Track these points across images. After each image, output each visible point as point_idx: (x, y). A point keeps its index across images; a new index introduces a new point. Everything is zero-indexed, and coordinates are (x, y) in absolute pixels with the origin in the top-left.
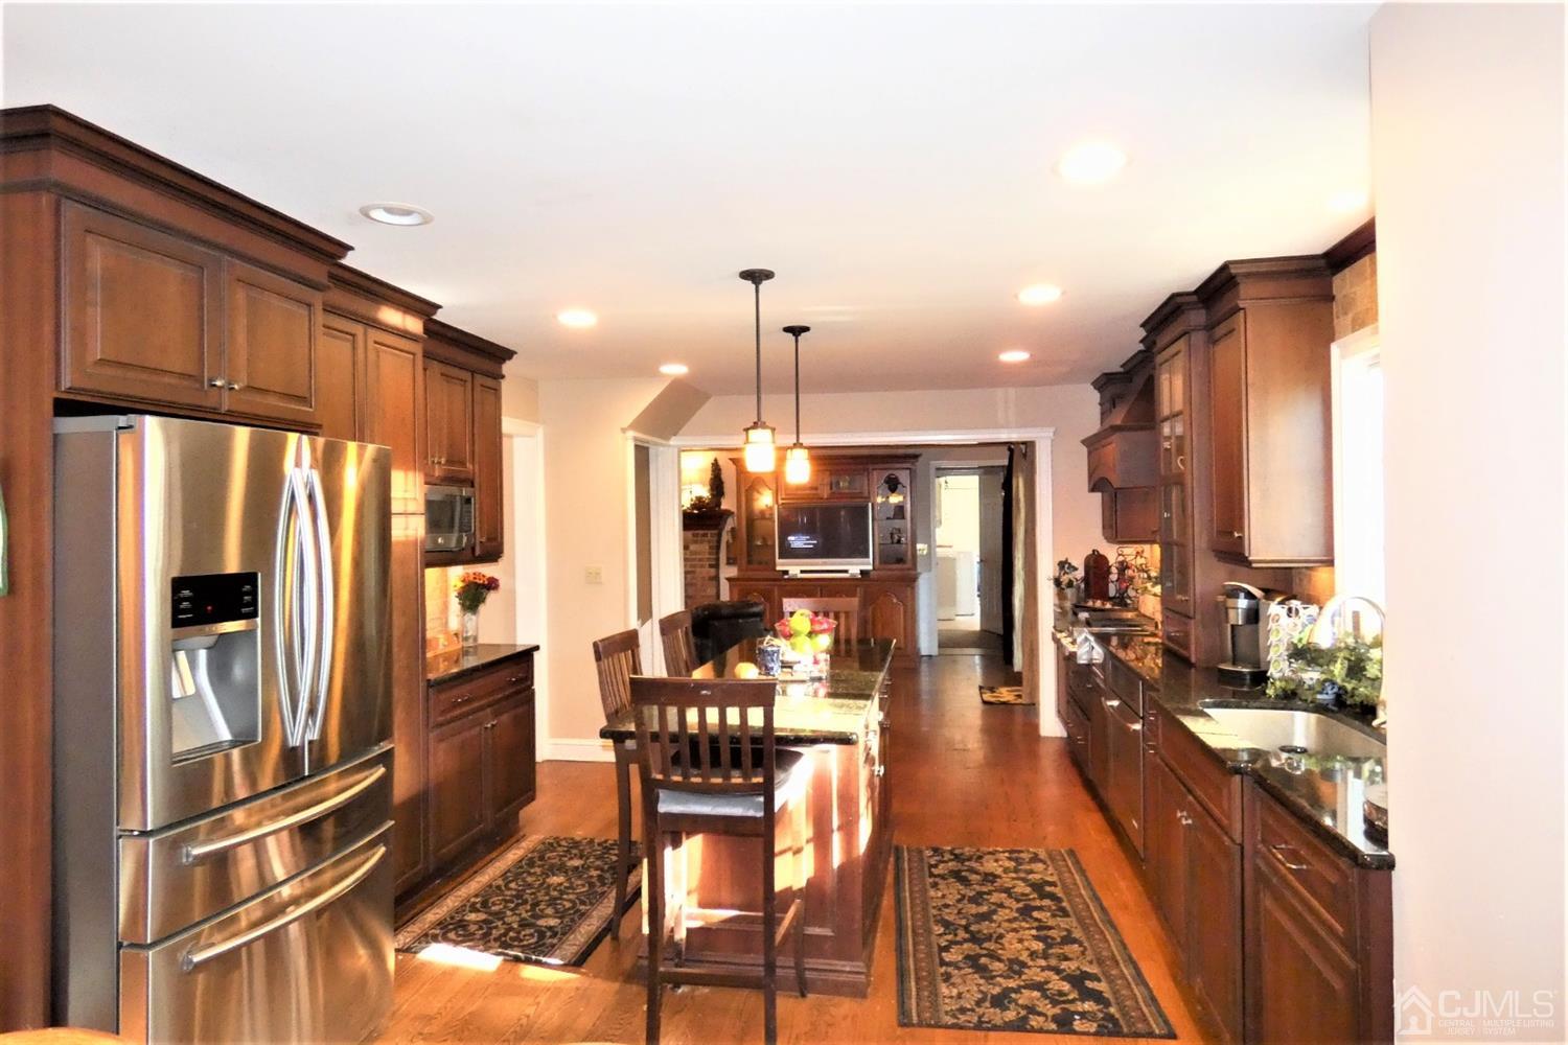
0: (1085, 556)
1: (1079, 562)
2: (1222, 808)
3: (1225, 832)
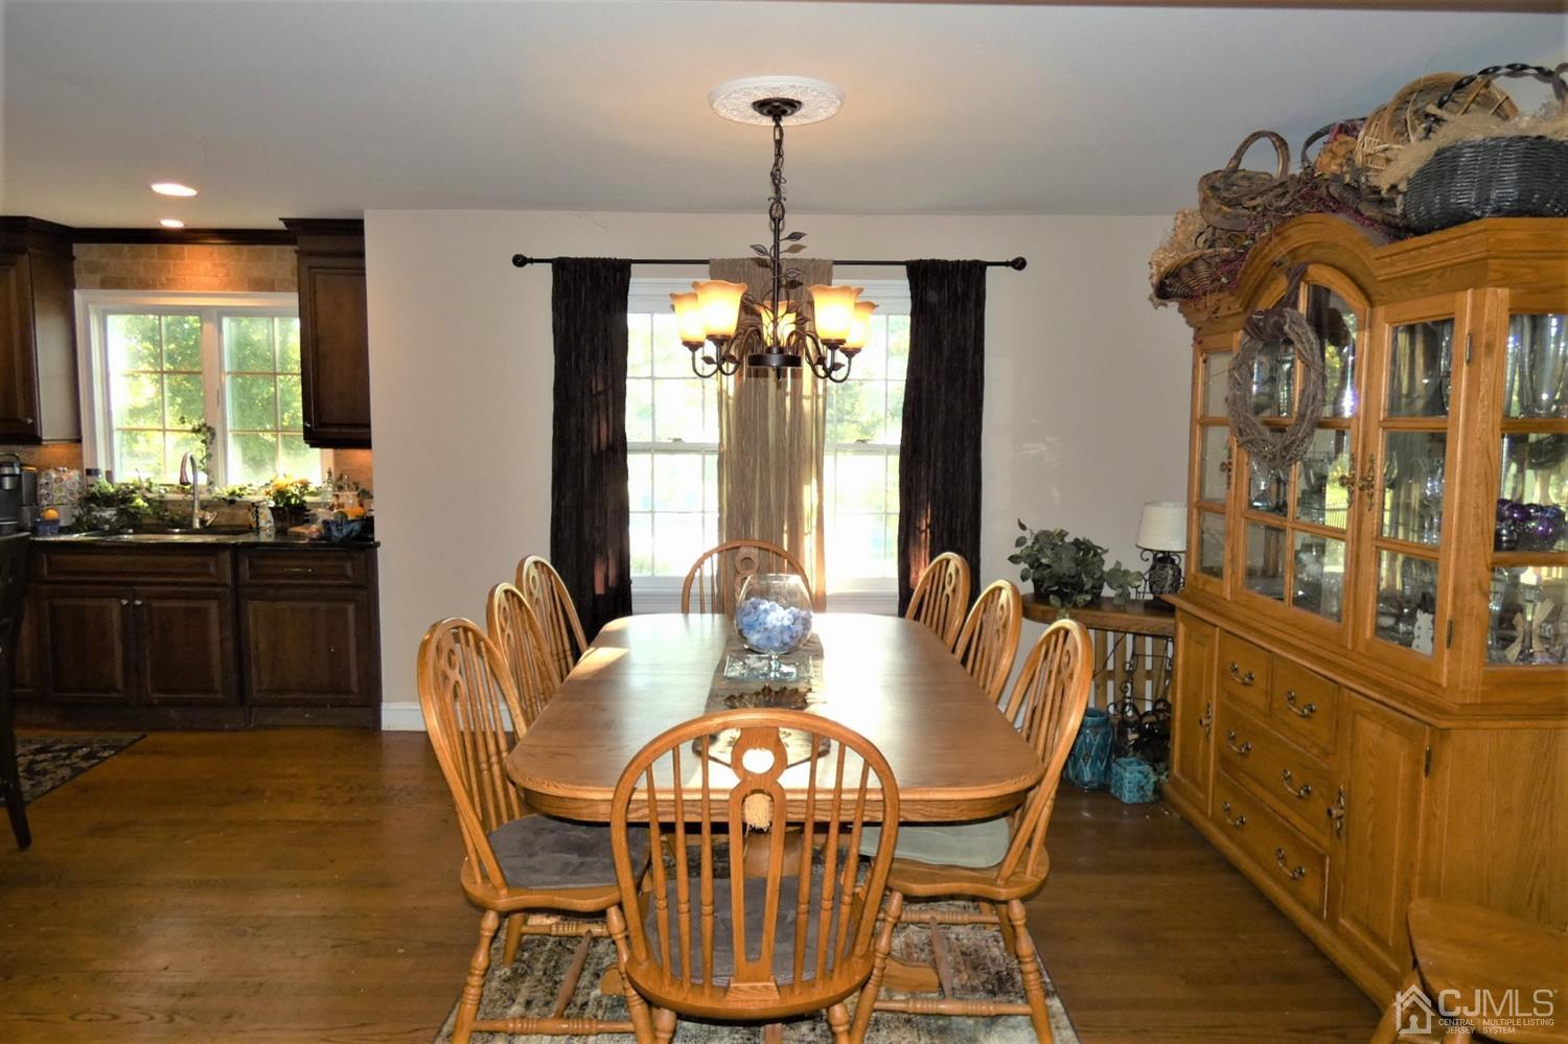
2: (210, 575)
3: (215, 585)
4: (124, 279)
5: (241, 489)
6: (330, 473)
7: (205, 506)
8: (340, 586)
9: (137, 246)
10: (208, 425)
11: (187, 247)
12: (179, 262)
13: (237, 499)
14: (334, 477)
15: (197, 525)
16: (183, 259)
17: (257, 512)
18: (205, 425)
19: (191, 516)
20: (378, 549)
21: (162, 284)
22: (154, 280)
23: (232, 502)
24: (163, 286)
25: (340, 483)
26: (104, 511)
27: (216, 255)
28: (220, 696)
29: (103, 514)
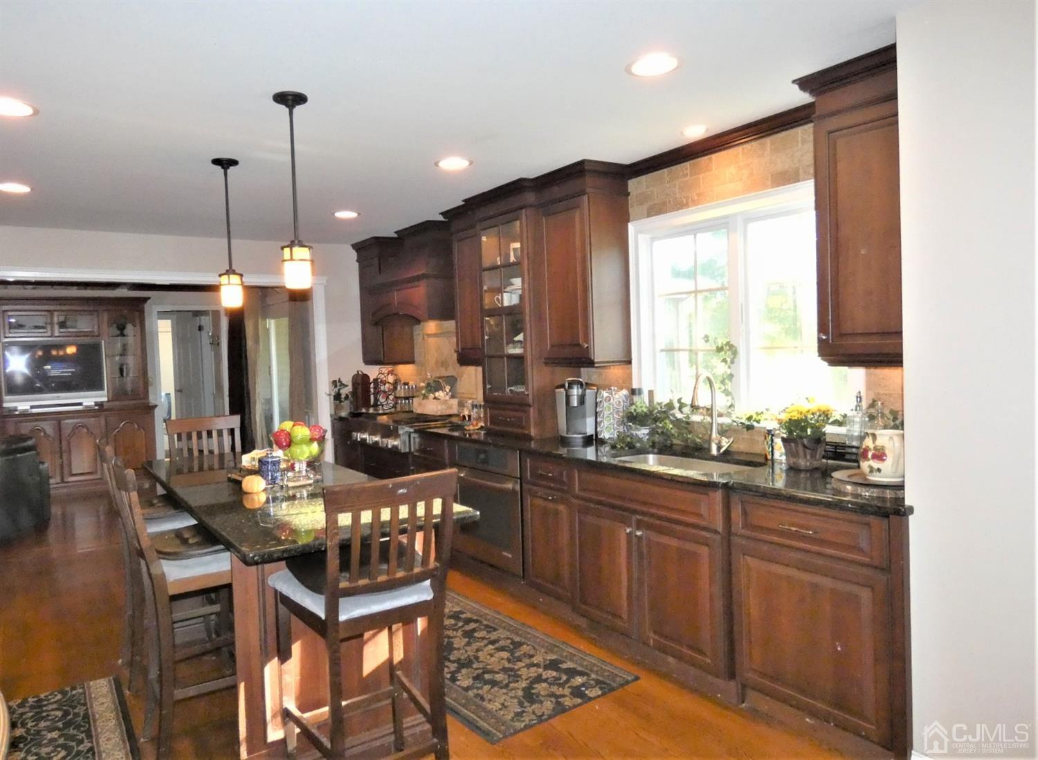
0: (352, 375)
1: (347, 380)
2: (699, 515)
3: (705, 529)
4: (664, 204)
5: (757, 414)
6: (859, 398)
7: (723, 432)
8: (852, 562)
9: (673, 168)
10: (732, 343)
11: (714, 156)
12: (707, 174)
13: (755, 424)
14: (864, 405)
15: (714, 452)
16: (711, 170)
17: (772, 441)
18: (728, 343)
19: (709, 441)
20: (911, 518)
21: (693, 201)
22: (687, 198)
23: (750, 428)
24: (695, 203)
25: (872, 411)
26: (638, 430)
27: (740, 156)
28: (708, 661)
29: (637, 433)
